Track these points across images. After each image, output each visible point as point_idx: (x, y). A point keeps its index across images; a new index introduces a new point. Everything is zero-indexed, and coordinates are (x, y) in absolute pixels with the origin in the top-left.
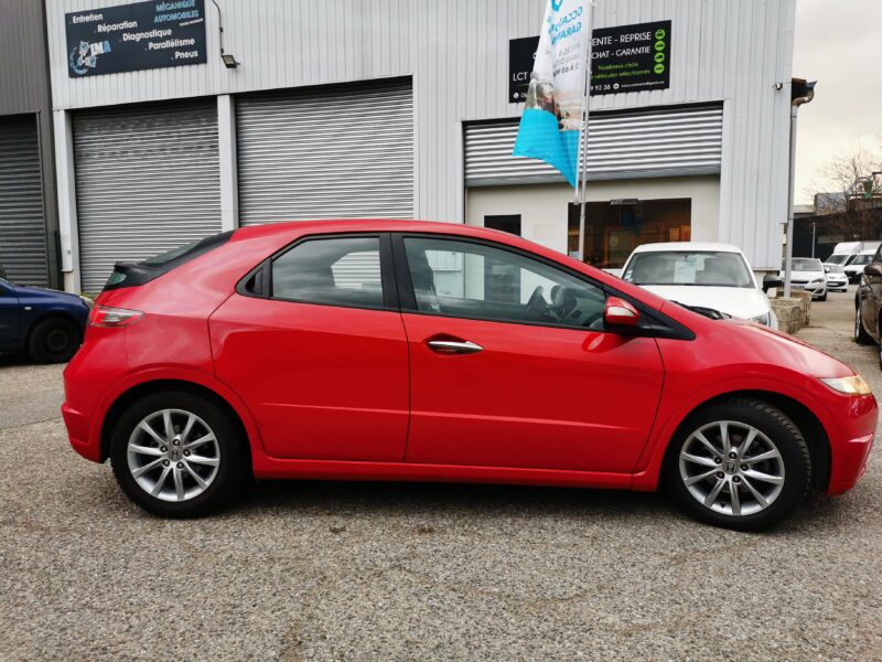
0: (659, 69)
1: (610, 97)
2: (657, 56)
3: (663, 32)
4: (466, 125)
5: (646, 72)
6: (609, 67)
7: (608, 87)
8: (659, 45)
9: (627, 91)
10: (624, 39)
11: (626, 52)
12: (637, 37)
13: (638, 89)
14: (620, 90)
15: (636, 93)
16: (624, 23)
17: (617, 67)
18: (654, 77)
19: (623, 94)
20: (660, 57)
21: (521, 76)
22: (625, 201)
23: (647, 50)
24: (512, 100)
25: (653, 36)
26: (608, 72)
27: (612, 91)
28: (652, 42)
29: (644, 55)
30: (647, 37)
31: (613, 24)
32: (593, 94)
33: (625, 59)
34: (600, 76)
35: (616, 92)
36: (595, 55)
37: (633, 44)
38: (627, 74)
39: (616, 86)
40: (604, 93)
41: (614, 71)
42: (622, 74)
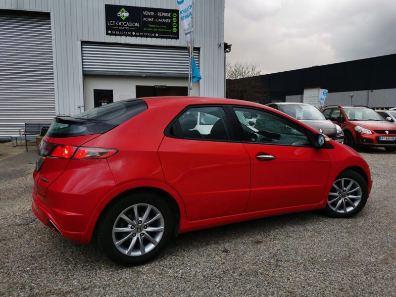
0: (175, 30)
1: (154, 39)
2: (174, 24)
3: (176, 14)
4: (83, 43)
5: (169, 30)
6: (154, 26)
7: (153, 35)
8: (174, 20)
9: (162, 38)
10: (159, 14)
11: (160, 20)
12: (165, 14)
13: (167, 38)
14: (159, 37)
15: (165, 39)
16: (159, 7)
17: (157, 26)
18: (172, 33)
19: (160, 39)
20: (175, 25)
21: (112, 23)
22: (162, 86)
23: (170, 21)
24: (107, 34)
25: (171, 15)
26: (153, 28)
27: (155, 37)
28: (171, 18)
29: (168, 23)
30: (169, 15)
31: (154, 7)
32: (147, 37)
33: (160, 23)
34: (150, 29)
35: (157, 37)
36: (147, 19)
37: (163, 17)
38: (161, 30)
39: (157, 35)
40: (152, 37)
41: (156, 28)
42: (159, 30)
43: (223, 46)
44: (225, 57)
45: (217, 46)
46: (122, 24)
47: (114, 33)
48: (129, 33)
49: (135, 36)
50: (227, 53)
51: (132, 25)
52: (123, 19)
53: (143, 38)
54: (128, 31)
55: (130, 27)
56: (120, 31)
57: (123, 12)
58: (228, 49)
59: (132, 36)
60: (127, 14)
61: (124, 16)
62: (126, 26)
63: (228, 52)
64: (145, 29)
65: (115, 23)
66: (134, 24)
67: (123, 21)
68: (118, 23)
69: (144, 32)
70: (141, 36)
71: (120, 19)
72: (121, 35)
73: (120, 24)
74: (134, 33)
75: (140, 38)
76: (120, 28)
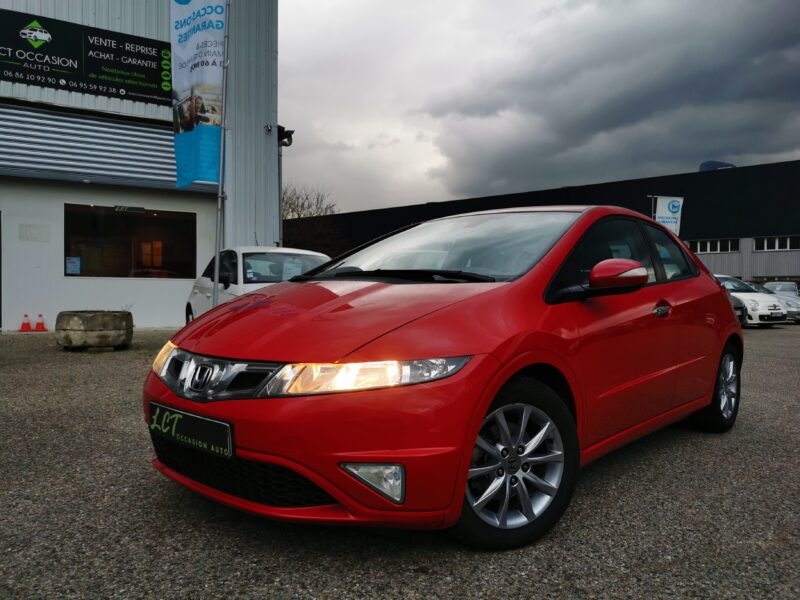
0: (165, 86)
1: (115, 101)
2: (164, 73)
3: (169, 53)
5: (153, 86)
6: (115, 71)
7: (113, 90)
8: (166, 65)
9: (135, 99)
10: (128, 47)
11: (132, 61)
12: (143, 49)
13: (147, 101)
14: (127, 97)
15: (143, 104)
16: (129, 32)
17: (122, 72)
18: (161, 92)
19: (130, 102)
20: (167, 75)
22: (132, 208)
23: (154, 65)
25: (159, 52)
26: (114, 75)
27: (117, 95)
28: (158, 59)
29: (150, 69)
30: (154, 52)
31: (117, 29)
32: (97, 93)
33: (131, 67)
34: (104, 77)
35: (122, 98)
36: (98, 55)
37: (139, 55)
38: (133, 82)
39: (123, 92)
40: (110, 95)
41: (120, 76)
42: (129, 82)
43: (275, 132)
44: (280, 155)
45: (263, 130)
46: (30, 56)
47: (10, 74)
48: (50, 80)
49: (66, 88)
50: (284, 148)
51: (59, 61)
52: (36, 45)
53: (87, 95)
54: (47, 75)
55: (51, 66)
56: (26, 71)
57: (36, 30)
58: (286, 140)
59: (57, 87)
60: (45, 37)
61: (37, 40)
62: (40, 64)
63: (286, 145)
64: (93, 76)
65: (13, 53)
66: (64, 62)
67: (36, 51)
68: (21, 54)
69: (89, 81)
70: (83, 91)
71: (26, 45)
72: (29, 83)
73: (26, 55)
74: (63, 82)
75: (80, 94)
76: (26, 65)
